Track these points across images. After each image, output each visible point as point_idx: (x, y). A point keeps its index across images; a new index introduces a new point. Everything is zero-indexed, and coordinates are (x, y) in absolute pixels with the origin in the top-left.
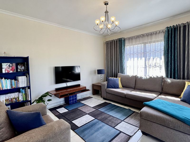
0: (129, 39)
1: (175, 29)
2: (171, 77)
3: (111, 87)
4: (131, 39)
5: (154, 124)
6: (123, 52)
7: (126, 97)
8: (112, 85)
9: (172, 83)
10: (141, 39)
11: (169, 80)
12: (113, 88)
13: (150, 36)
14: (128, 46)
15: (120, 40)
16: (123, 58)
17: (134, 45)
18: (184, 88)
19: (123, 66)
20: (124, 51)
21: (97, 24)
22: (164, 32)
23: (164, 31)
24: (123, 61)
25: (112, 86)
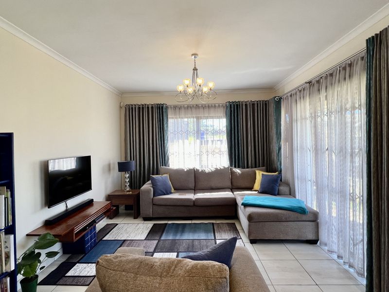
0: (175, 107)
1: (237, 105)
2: (239, 167)
3: (161, 193)
4: (177, 108)
5: (266, 223)
6: (165, 128)
7: (194, 205)
8: (163, 190)
9: (243, 173)
10: (194, 110)
11: (238, 171)
12: (165, 194)
13: (207, 109)
14: (173, 118)
15: (159, 108)
16: (166, 139)
17: (182, 118)
18: (255, 178)
19: (165, 153)
20: (167, 126)
21: (187, 86)
22: (224, 107)
23: (224, 105)
24: (165, 145)
25: (161, 191)
